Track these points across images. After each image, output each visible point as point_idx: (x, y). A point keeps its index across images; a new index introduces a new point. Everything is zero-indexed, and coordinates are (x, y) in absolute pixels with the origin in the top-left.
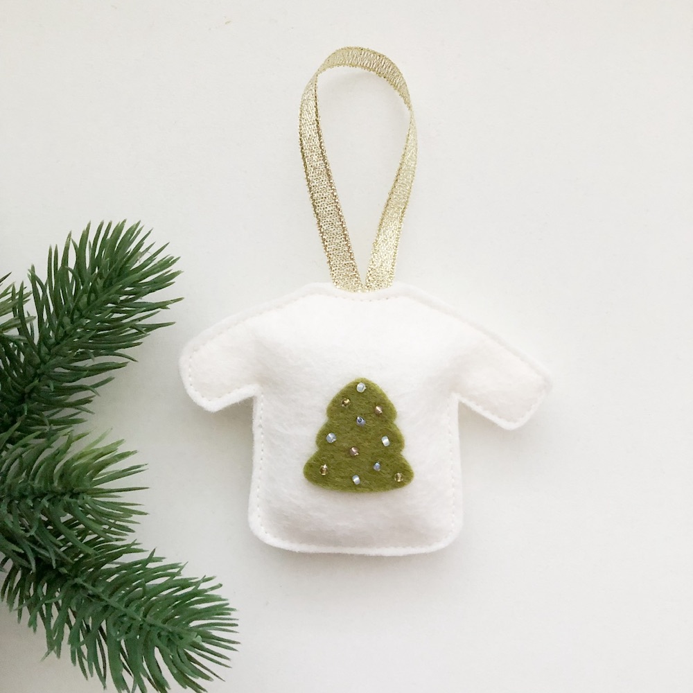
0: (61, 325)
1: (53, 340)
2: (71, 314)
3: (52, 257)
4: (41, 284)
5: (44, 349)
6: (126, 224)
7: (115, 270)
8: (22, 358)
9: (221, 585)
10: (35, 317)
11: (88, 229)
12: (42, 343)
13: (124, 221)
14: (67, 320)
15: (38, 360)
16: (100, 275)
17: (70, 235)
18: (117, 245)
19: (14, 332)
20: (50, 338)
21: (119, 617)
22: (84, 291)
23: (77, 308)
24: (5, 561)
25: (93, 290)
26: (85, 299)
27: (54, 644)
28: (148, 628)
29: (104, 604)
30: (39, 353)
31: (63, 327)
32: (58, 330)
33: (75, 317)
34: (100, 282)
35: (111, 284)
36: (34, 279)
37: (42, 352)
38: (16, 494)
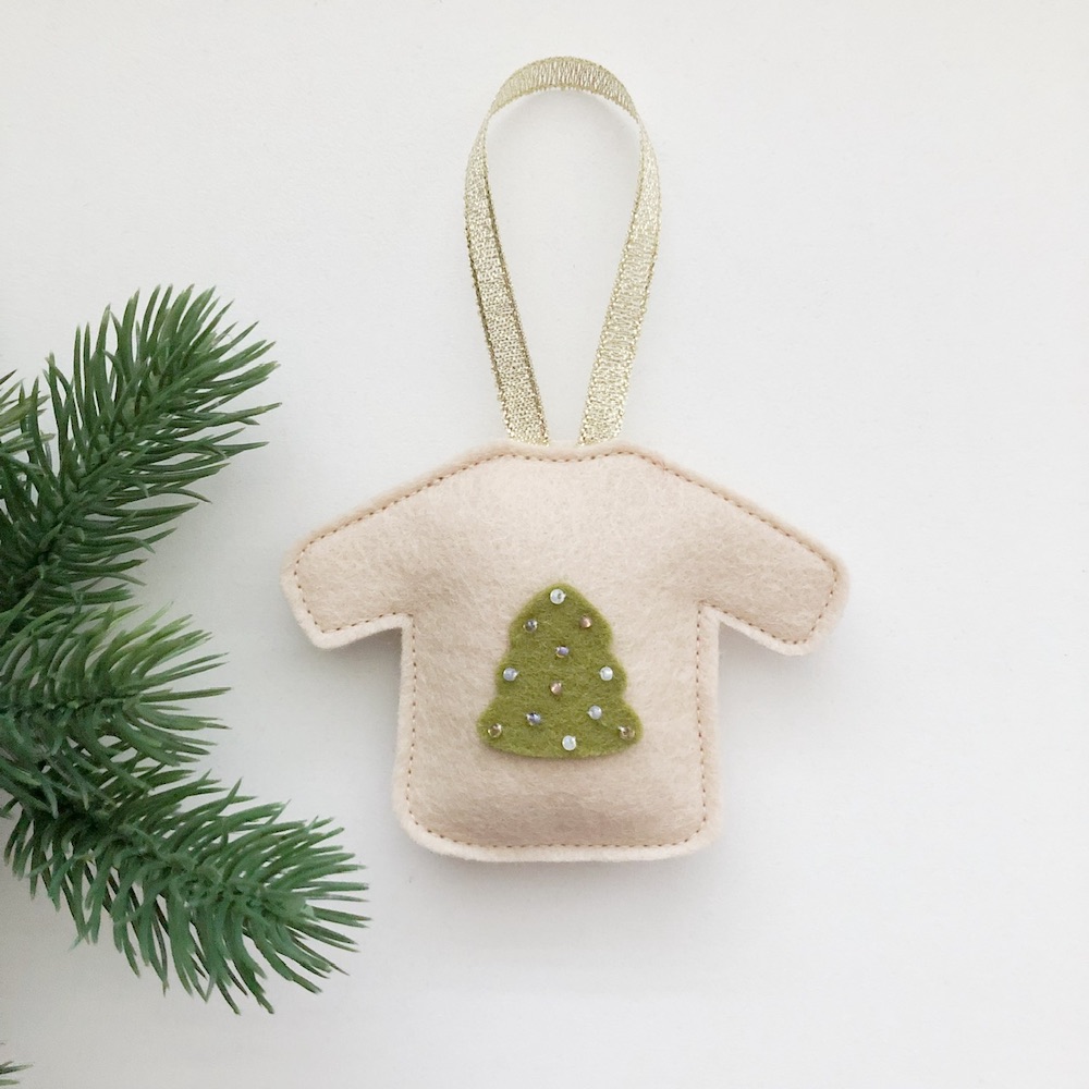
0: (95, 444)
1: (83, 470)
2: (110, 429)
3: (81, 344)
4: (63, 381)
5: (70, 484)
6: (194, 290)
7: (177, 358)
8: (34, 495)
9: (343, 829)
10: (54, 435)
11: (137, 296)
12: (66, 475)
13: (192, 286)
14: (103, 438)
15: (59, 501)
16: (154, 367)
17: (108, 308)
18: (180, 322)
19: (22, 457)
20: (77, 466)
21: (188, 883)
22: (131, 392)
23: (119, 419)
24: (11, 805)
25: (144, 391)
26: (131, 404)
27: (87, 929)
28: (232, 897)
29: (163, 864)
30: (62, 489)
31: (98, 448)
32: (90, 452)
33: (116, 434)
34: (154, 380)
35: (171, 382)
36: (54, 375)
37: (67, 489)
38: (27, 702)
